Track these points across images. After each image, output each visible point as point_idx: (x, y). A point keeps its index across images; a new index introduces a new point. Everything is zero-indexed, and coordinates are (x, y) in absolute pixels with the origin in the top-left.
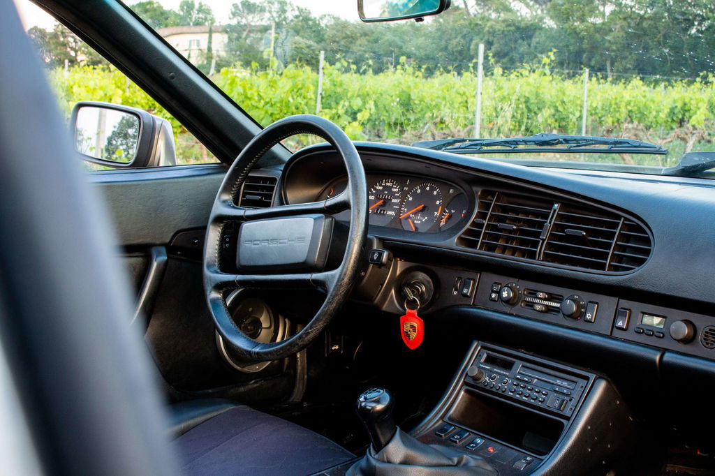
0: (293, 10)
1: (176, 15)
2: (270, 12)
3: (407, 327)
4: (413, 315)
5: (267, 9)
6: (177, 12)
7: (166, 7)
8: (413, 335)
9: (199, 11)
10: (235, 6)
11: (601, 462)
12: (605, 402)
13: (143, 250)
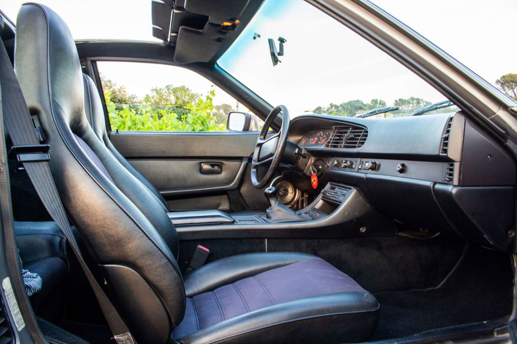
0: (424, 103)
1: (369, 106)
2: (412, 104)
3: (312, 180)
4: (314, 175)
5: (411, 102)
6: (370, 104)
7: (365, 103)
8: (314, 183)
9: (380, 104)
10: (396, 101)
11: (353, 220)
12: (355, 197)
13: (240, 159)
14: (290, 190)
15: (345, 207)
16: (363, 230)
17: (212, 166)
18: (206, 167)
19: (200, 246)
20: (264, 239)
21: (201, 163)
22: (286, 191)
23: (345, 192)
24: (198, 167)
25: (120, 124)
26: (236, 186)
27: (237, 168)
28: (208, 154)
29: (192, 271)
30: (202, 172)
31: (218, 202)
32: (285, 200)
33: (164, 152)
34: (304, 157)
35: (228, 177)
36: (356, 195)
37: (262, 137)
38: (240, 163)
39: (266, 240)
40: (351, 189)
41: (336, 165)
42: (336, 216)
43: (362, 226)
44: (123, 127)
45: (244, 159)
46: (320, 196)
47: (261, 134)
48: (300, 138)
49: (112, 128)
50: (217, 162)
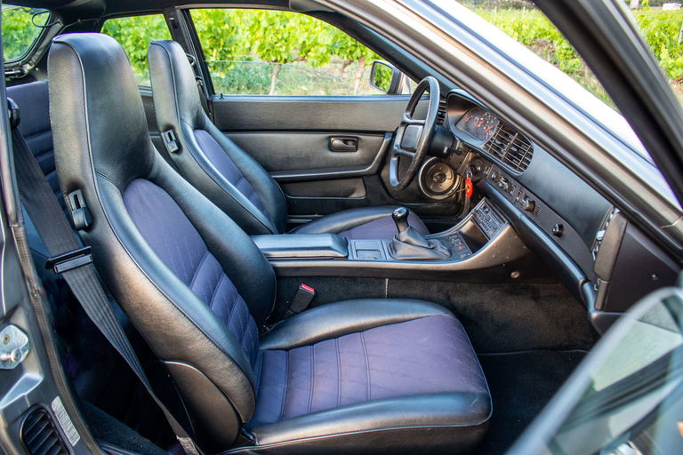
4: (469, 180)
8: (468, 191)
11: (501, 265)
12: (508, 235)
13: (382, 133)
14: (449, 174)
15: (493, 247)
16: (515, 275)
17: (345, 141)
18: (336, 142)
19: (303, 286)
20: (385, 279)
21: (330, 137)
22: (443, 177)
23: (497, 223)
24: (326, 143)
25: (253, 22)
26: (374, 171)
27: (378, 145)
28: (340, 127)
29: (293, 315)
30: (331, 148)
31: (352, 186)
32: (441, 187)
33: (281, 123)
34: (459, 153)
35: (366, 156)
36: (509, 231)
37: (409, 114)
38: (382, 138)
39: (387, 280)
40: (504, 222)
41: (493, 179)
42: (479, 257)
43: (513, 271)
44: (257, 26)
45: (387, 134)
46: (470, 216)
47: (408, 110)
48: (462, 113)
49: (216, 92)
50: (352, 137)
